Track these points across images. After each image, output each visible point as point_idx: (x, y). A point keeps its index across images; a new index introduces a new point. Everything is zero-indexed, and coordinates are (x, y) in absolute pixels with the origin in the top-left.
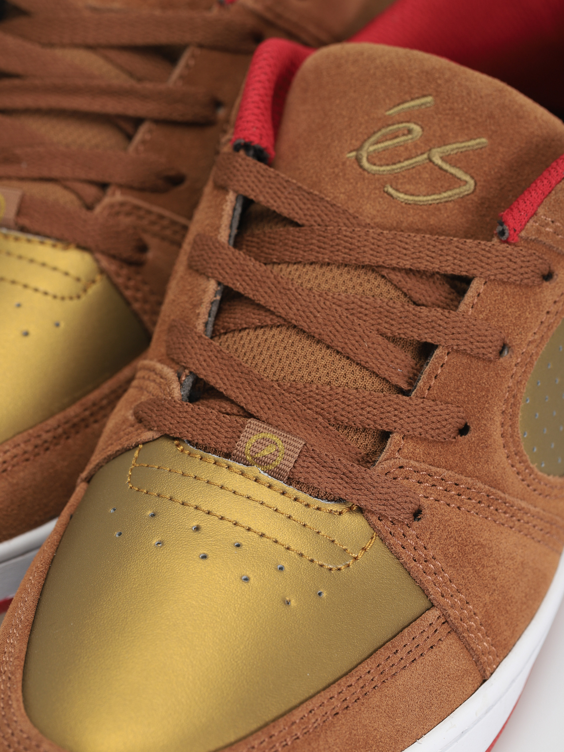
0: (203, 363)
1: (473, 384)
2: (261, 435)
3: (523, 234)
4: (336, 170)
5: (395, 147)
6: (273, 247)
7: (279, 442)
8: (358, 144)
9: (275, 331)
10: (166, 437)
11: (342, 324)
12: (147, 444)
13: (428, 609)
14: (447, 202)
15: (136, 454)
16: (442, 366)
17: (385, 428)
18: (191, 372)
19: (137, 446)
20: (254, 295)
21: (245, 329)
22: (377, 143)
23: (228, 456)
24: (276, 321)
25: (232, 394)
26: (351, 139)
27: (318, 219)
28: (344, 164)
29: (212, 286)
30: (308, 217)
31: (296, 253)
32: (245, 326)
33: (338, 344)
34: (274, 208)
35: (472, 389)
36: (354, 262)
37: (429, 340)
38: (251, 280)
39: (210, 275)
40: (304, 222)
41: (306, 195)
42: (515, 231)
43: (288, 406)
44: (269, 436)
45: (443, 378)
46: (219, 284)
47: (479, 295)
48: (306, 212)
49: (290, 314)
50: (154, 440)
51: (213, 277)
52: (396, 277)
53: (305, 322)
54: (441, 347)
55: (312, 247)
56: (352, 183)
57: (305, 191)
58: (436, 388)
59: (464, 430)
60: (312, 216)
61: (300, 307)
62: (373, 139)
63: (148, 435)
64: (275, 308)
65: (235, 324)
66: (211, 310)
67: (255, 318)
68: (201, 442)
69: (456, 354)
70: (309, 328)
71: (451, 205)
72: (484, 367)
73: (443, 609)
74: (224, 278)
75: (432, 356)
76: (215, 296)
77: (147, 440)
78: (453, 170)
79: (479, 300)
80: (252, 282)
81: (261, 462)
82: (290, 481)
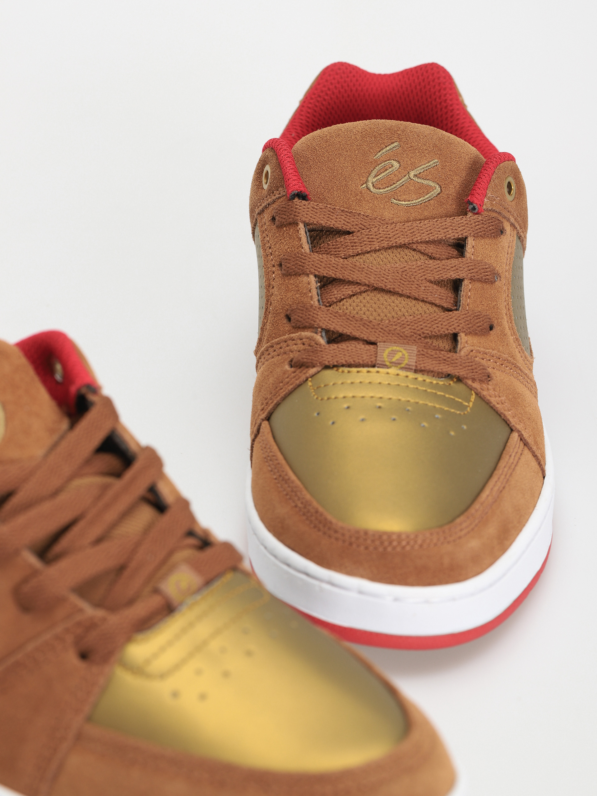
0: (329, 322)
1: (488, 299)
2: (390, 349)
3: (484, 207)
4: (358, 197)
5: (388, 176)
6: (339, 250)
7: (402, 350)
8: (365, 179)
9: (364, 295)
10: (327, 367)
11: (404, 280)
12: (315, 376)
13: (511, 433)
14: (429, 200)
15: (310, 384)
16: (470, 291)
17: (454, 331)
18: (322, 329)
19: (307, 380)
20: (343, 276)
21: (344, 299)
22: (376, 176)
23: (374, 366)
24: (363, 288)
25: (357, 334)
26: (359, 178)
27: (361, 226)
28: (361, 192)
29: (312, 278)
30: (355, 227)
31: (356, 249)
32: (343, 297)
33: (407, 292)
34: (332, 226)
35: (489, 301)
36: (395, 244)
37: (458, 277)
38: (336, 268)
39: (308, 272)
40: (353, 229)
41: (348, 214)
42: (481, 205)
43: (393, 332)
44: (395, 348)
45: (472, 297)
46: (315, 276)
47: (473, 247)
48: (352, 224)
49: (371, 281)
50: (319, 372)
51: (312, 273)
52: (422, 247)
53: (382, 283)
54: (466, 279)
55: (365, 243)
56: (371, 202)
57: (346, 212)
58: (471, 304)
59: (491, 328)
60: (356, 225)
61: (375, 276)
62: (373, 174)
63: (312, 371)
64: (360, 280)
65: (336, 298)
66: (317, 293)
67: (348, 290)
68: (353, 363)
69: (474, 282)
70: (386, 286)
71: (432, 202)
72: (490, 287)
73: (519, 431)
74: (319, 272)
75: (462, 286)
76: (317, 284)
77: (314, 374)
78: (425, 182)
79: (475, 250)
80: (338, 270)
81: (396, 364)
82: (416, 371)
